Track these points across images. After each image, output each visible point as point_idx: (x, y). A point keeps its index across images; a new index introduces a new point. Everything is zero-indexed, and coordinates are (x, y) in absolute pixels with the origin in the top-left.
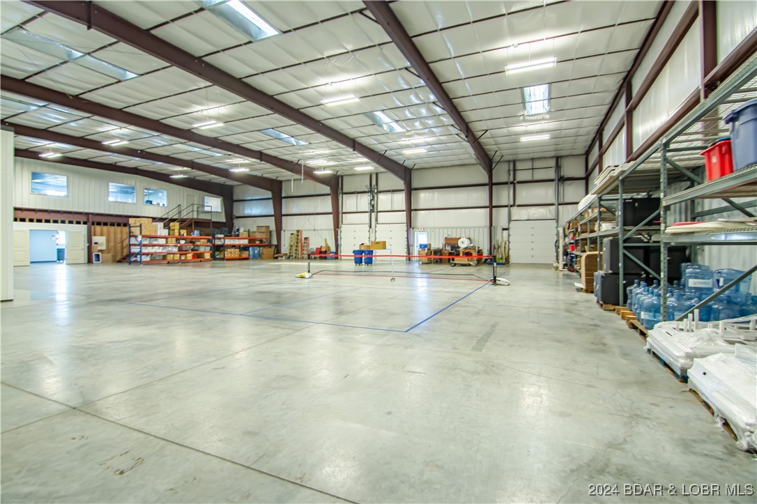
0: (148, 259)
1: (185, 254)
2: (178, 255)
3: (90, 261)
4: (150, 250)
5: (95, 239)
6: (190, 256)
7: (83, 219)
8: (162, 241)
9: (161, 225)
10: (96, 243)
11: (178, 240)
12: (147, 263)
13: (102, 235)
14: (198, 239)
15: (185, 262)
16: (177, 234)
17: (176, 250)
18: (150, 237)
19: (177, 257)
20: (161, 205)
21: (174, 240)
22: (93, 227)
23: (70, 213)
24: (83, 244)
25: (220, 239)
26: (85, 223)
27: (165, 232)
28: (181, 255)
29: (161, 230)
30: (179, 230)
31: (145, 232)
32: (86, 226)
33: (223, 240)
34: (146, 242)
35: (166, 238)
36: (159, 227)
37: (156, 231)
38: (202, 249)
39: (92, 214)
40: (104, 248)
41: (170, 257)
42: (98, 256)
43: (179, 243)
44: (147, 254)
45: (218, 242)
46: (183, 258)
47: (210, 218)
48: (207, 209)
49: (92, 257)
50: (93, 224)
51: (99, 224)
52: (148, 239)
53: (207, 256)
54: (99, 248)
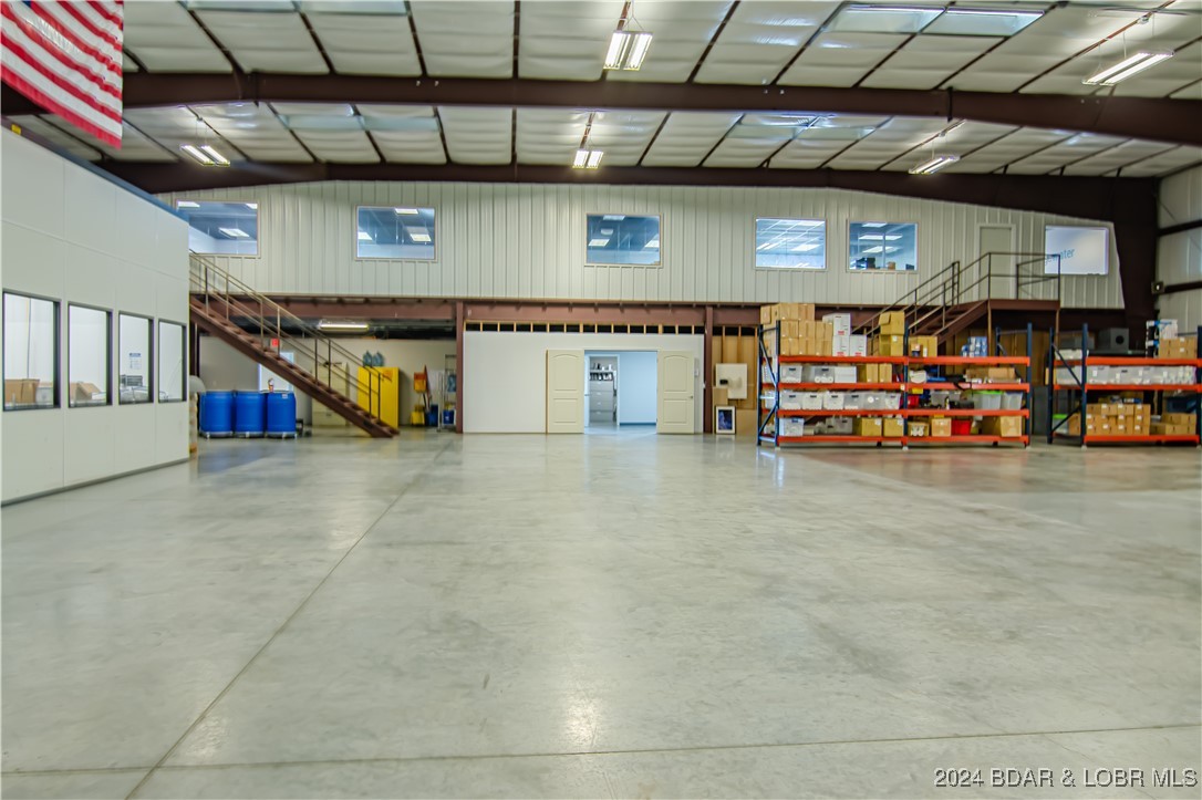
0: (797, 429)
1: (926, 419)
2: (900, 422)
3: (708, 428)
4: (805, 402)
5: (723, 371)
6: (942, 426)
7: (693, 319)
8: (846, 375)
9: (842, 322)
10: (724, 382)
11: (899, 371)
12: (793, 444)
13: (739, 360)
14: (978, 368)
15: (925, 444)
16: (897, 351)
17: (892, 402)
18: (806, 361)
19: (895, 427)
20: (901, 267)
21: (887, 370)
22: (716, 341)
23: (664, 306)
24: (693, 385)
25: (1069, 365)
26: (699, 330)
27: (858, 346)
28: (910, 419)
29: (842, 339)
30: (906, 336)
31: (791, 347)
32: (702, 337)
33: (1078, 370)
34: (792, 376)
35: (859, 364)
36: (837, 329)
37: (826, 344)
38: (990, 403)
39: (714, 306)
40: (743, 394)
41: (871, 427)
42: (727, 414)
43: (905, 380)
44: (794, 415)
45: (1063, 378)
46: (918, 430)
47: (1052, 297)
48: (1050, 267)
49: (714, 419)
50: (717, 331)
51: (732, 331)
52: (799, 368)
53: (1011, 427)
54: (731, 395)
